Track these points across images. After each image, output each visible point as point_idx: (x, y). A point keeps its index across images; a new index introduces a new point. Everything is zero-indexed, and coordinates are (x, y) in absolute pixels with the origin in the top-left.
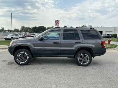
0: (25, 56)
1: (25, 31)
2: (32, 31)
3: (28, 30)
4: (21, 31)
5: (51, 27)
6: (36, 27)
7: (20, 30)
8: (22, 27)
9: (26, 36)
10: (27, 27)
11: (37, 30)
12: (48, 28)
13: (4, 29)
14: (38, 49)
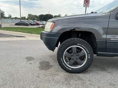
0: (81, 54)
1: (31, 19)
2: (39, 19)
3: (35, 18)
4: (28, 19)
5: (58, 15)
6: (43, 15)
7: (26, 18)
8: (29, 14)
9: (34, 23)
10: (34, 15)
11: (43, 18)
12: (55, 17)
13: (11, 16)
14: (116, 39)
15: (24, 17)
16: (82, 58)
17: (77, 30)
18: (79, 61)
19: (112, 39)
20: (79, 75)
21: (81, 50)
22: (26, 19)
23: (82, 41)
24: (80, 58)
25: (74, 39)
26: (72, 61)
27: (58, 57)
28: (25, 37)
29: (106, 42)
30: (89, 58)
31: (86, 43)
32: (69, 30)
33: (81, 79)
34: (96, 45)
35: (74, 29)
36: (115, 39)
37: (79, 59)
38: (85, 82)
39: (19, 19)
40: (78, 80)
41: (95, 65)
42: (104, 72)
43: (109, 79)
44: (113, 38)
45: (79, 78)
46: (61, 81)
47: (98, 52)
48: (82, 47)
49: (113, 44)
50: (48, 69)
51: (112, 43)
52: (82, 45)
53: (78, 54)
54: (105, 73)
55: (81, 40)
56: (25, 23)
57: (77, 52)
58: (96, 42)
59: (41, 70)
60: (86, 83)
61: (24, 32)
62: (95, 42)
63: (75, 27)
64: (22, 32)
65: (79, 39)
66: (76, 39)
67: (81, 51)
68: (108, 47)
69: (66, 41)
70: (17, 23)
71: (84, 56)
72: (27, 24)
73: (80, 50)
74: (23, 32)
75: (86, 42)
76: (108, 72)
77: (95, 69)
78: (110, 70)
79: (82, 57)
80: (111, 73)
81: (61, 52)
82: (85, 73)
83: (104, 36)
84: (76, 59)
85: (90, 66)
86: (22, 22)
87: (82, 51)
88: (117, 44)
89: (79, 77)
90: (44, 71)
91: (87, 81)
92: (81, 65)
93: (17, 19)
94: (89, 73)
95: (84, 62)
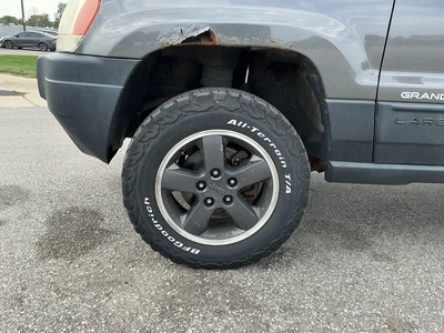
14: (426, 96)
15: (40, 17)
16: (255, 194)
17: (222, 39)
18: (236, 207)
19: (407, 95)
20: (236, 277)
21: (250, 152)
22: (50, 25)
23: (251, 105)
24: (243, 193)
25: (211, 96)
26: (203, 212)
27: (126, 193)
28: (22, 94)
29: (376, 106)
30: (288, 191)
31: (271, 116)
32: (177, 40)
33: (247, 305)
34: (322, 128)
35: (207, 35)
36: (422, 92)
37: (236, 199)
38: (266, 317)
39: (21, 22)
40: (232, 309)
41: (315, 221)
42: (359, 257)
43: (384, 295)
44: (411, 90)
45: (235, 292)
46: (138, 323)
47: (335, 164)
48: (254, 136)
49: (410, 118)
50: (86, 249)
51: (405, 114)
52: (252, 125)
53: (231, 173)
54: (362, 260)
55: (247, 97)
56: (42, 39)
57: (229, 163)
58: (324, 107)
59: (43, 258)
60: (268, 326)
61: (24, 75)
62: (318, 111)
63: (210, 25)
64: (12, 73)
65: (235, 93)
66: (219, 93)
67: (250, 156)
68: (383, 137)
69: (168, 105)
70: (8, 37)
71: (265, 184)
72: (49, 42)
73: (243, 154)
74: (18, 74)
75: (276, 112)
76: (376, 257)
77: (317, 242)
78: (384, 243)
79: (253, 187)
80: (389, 259)
81: (141, 164)
82: (266, 267)
83: (367, 79)
84: (224, 199)
85: (292, 231)
86: (29, 34)
87: (255, 158)
88: (428, 117)
89: (238, 287)
90: (62, 262)
91: (273, 314)
92: (247, 229)
93: (12, 24)
94: (288, 264)
95: (263, 214)
